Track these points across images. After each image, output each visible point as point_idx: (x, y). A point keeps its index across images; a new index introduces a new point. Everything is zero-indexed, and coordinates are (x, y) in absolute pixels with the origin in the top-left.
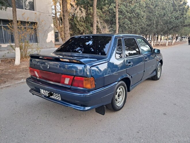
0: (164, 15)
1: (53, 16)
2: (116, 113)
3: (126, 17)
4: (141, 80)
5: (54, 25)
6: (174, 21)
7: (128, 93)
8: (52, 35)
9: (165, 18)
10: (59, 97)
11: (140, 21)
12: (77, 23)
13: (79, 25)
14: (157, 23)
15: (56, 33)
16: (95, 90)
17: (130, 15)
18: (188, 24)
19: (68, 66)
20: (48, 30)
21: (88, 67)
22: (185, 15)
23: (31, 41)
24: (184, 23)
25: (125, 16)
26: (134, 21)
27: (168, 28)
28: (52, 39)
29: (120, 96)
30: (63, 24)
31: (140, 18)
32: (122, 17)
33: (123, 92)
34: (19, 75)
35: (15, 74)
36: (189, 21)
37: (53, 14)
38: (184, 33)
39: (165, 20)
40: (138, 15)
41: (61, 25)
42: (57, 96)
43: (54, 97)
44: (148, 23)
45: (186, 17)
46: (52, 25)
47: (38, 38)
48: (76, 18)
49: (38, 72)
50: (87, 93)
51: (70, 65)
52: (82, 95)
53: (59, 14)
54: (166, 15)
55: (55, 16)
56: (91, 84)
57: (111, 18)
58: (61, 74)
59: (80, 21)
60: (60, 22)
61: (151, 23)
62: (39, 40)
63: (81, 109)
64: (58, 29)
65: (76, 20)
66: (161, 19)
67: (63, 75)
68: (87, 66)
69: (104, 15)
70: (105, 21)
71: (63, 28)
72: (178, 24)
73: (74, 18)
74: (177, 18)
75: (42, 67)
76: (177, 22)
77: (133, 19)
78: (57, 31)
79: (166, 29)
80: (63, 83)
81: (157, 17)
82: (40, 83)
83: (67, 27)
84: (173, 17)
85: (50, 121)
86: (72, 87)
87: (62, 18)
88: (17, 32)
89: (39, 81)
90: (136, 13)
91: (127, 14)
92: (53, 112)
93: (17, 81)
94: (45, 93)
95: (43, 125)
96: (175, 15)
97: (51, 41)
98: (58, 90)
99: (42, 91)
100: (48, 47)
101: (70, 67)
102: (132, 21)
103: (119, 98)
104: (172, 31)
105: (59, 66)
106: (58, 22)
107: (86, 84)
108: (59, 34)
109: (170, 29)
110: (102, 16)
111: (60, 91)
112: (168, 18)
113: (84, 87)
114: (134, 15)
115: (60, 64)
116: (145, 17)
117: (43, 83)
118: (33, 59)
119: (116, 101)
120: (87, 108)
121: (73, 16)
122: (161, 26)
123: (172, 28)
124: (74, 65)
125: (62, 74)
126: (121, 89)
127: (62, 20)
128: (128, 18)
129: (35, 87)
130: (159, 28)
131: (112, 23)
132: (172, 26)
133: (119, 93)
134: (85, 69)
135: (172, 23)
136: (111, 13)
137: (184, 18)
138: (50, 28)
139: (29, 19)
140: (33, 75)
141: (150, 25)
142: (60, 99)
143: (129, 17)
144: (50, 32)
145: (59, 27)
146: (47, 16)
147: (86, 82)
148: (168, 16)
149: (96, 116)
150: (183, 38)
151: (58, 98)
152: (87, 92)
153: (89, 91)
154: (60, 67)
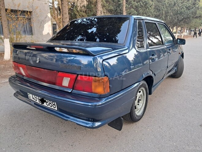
0: (175, 5)
1: (50, 6)
2: (134, 124)
3: (132, 7)
4: (163, 79)
5: (52, 16)
6: (185, 11)
7: (149, 96)
8: (49, 26)
9: (175, 8)
10: (54, 106)
11: (147, 11)
12: (77, 13)
13: (79, 15)
14: (166, 13)
15: (54, 24)
16: (110, 95)
17: (137, 4)
18: (199, 15)
19: (67, 60)
20: (44, 21)
21: (100, 60)
22: (197, 5)
23: (26, 33)
24: (195, 13)
25: (131, 5)
26: (141, 11)
27: (178, 20)
28: (49, 30)
29: (140, 101)
30: (61, 15)
31: (148, 8)
32: (128, 6)
33: (144, 95)
34: (8, 72)
35: (3, 70)
36: (200, 12)
37: (50, 4)
38: (193, 25)
39: (175, 10)
40: (146, 4)
41: (59, 16)
42: (52, 104)
43: (48, 105)
44: (156, 14)
45: (198, 7)
46: (49, 15)
47: (33, 29)
48: (76, 7)
49: (23, 68)
50: (98, 101)
51: (70, 57)
52: (90, 104)
53: (57, 3)
54: (177, 4)
55: (52, 5)
56: (105, 86)
57: (115, 7)
58: (57, 71)
59: (81, 11)
60: (58, 12)
61: (160, 14)
62: (34, 32)
63: (88, 126)
64: (56, 20)
65: (76, 10)
66: (170, 9)
67: (60, 73)
68: (97, 59)
69: (108, 5)
70: (108, 11)
71: (61, 18)
72: (189, 15)
73: (73, 7)
74: (188, 8)
75: (33, 61)
76: (188, 12)
77: (140, 9)
78: (55, 23)
79: (176, 20)
80: (60, 85)
81: (167, 7)
82: (28, 84)
83: (66, 14)
84: (184, 7)
85: (42, 137)
86: (75, 91)
87: (61, 8)
88: (6, 20)
89: (27, 81)
90: (143, 2)
91: (133, 3)
92: (48, 123)
93: (4, 79)
94: (35, 98)
95: (32, 145)
96: (187, 5)
97: (48, 33)
98: (53, 96)
99: (30, 96)
100: (44, 40)
101: (70, 60)
102: (139, 11)
103: (138, 104)
104: (182, 23)
105: (55, 60)
106: (56, 12)
107: (96, 87)
108: (57, 26)
109: (180, 21)
110: (105, 5)
111: (57, 97)
112: (179, 8)
113: (93, 91)
114: (142, 4)
115: (57, 56)
116: (153, 7)
117: (32, 84)
118: (19, 51)
119: (136, 108)
120: (97, 124)
121: (73, 6)
122: (171, 17)
123: (183, 20)
124: (76, 57)
125: (59, 71)
126: (141, 91)
127: (60, 10)
128: (134, 7)
129: (20, 90)
130: (169, 19)
131: (117, 13)
132: (183, 17)
133: (139, 97)
134: (94, 63)
135: (183, 14)
136: (115, 1)
137: (196, 8)
138: (47, 19)
139: (20, 5)
140: (19, 73)
141: (159, 15)
142: (56, 109)
143: (136, 6)
144: (47, 23)
145: (57, 18)
146: (42, 4)
147: (97, 84)
148: (179, 6)
149: (107, 129)
150: (192, 31)
151: (52, 107)
152: (97, 99)
153: (100, 97)
154: (57, 61)
